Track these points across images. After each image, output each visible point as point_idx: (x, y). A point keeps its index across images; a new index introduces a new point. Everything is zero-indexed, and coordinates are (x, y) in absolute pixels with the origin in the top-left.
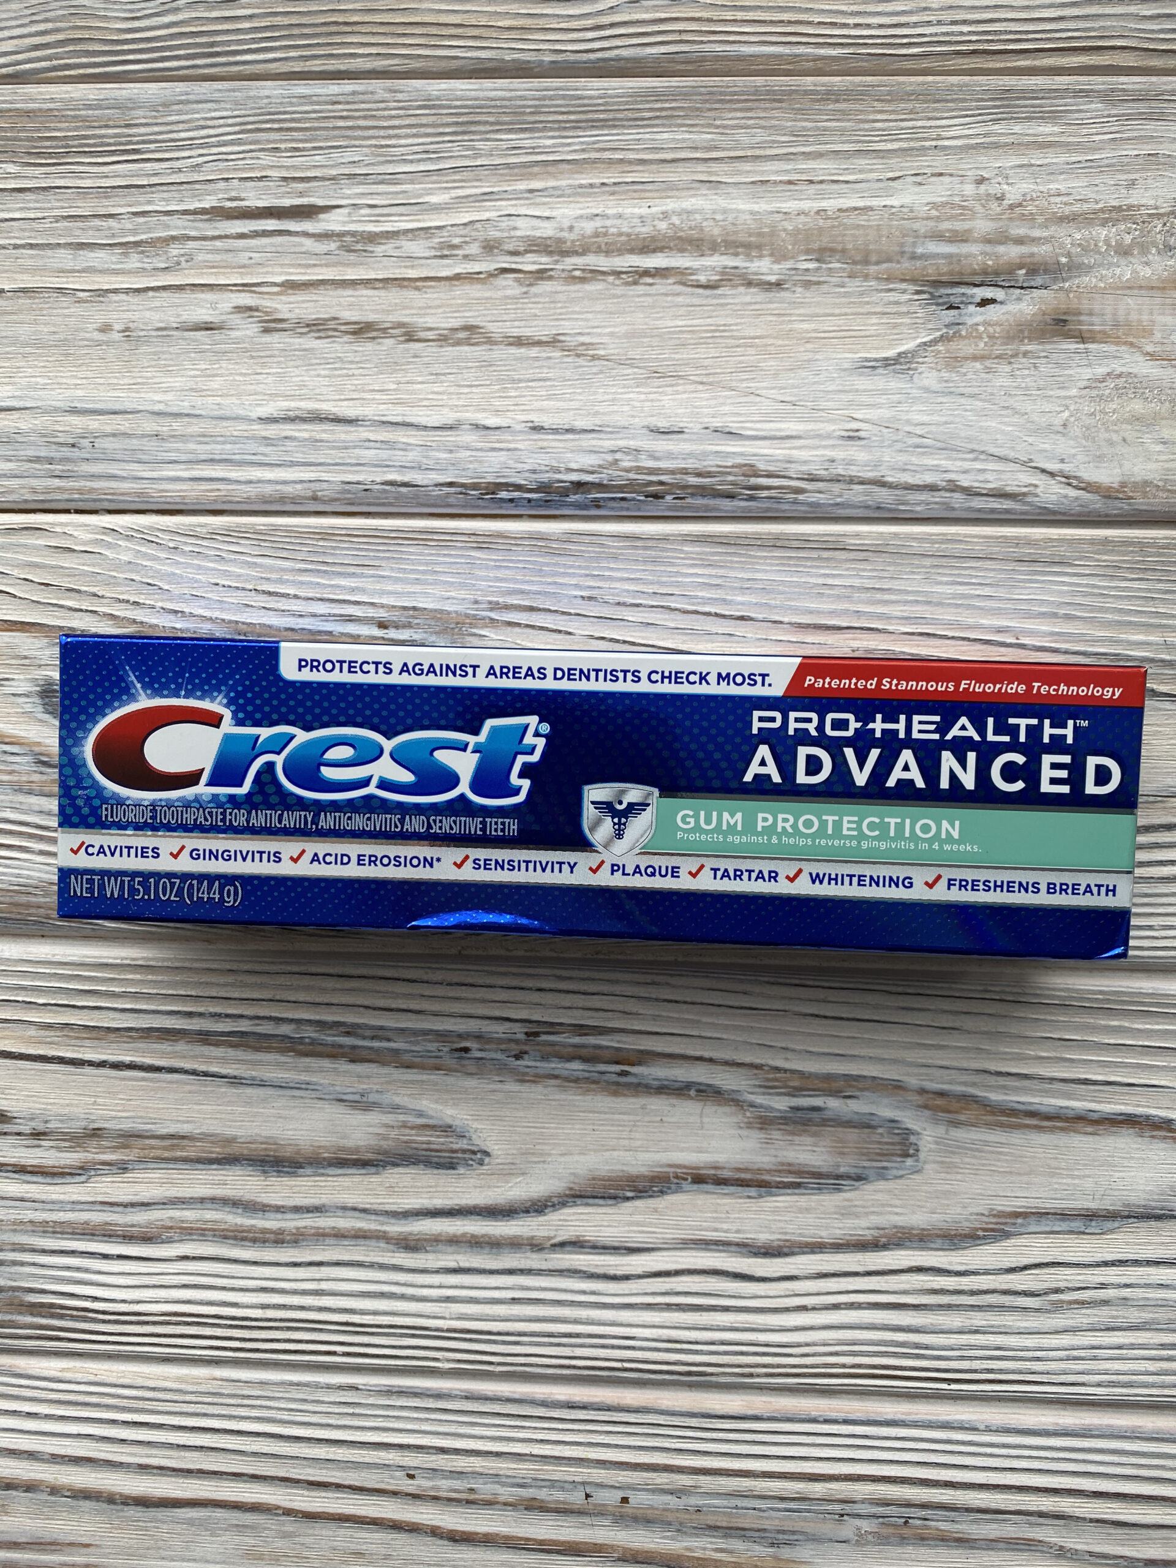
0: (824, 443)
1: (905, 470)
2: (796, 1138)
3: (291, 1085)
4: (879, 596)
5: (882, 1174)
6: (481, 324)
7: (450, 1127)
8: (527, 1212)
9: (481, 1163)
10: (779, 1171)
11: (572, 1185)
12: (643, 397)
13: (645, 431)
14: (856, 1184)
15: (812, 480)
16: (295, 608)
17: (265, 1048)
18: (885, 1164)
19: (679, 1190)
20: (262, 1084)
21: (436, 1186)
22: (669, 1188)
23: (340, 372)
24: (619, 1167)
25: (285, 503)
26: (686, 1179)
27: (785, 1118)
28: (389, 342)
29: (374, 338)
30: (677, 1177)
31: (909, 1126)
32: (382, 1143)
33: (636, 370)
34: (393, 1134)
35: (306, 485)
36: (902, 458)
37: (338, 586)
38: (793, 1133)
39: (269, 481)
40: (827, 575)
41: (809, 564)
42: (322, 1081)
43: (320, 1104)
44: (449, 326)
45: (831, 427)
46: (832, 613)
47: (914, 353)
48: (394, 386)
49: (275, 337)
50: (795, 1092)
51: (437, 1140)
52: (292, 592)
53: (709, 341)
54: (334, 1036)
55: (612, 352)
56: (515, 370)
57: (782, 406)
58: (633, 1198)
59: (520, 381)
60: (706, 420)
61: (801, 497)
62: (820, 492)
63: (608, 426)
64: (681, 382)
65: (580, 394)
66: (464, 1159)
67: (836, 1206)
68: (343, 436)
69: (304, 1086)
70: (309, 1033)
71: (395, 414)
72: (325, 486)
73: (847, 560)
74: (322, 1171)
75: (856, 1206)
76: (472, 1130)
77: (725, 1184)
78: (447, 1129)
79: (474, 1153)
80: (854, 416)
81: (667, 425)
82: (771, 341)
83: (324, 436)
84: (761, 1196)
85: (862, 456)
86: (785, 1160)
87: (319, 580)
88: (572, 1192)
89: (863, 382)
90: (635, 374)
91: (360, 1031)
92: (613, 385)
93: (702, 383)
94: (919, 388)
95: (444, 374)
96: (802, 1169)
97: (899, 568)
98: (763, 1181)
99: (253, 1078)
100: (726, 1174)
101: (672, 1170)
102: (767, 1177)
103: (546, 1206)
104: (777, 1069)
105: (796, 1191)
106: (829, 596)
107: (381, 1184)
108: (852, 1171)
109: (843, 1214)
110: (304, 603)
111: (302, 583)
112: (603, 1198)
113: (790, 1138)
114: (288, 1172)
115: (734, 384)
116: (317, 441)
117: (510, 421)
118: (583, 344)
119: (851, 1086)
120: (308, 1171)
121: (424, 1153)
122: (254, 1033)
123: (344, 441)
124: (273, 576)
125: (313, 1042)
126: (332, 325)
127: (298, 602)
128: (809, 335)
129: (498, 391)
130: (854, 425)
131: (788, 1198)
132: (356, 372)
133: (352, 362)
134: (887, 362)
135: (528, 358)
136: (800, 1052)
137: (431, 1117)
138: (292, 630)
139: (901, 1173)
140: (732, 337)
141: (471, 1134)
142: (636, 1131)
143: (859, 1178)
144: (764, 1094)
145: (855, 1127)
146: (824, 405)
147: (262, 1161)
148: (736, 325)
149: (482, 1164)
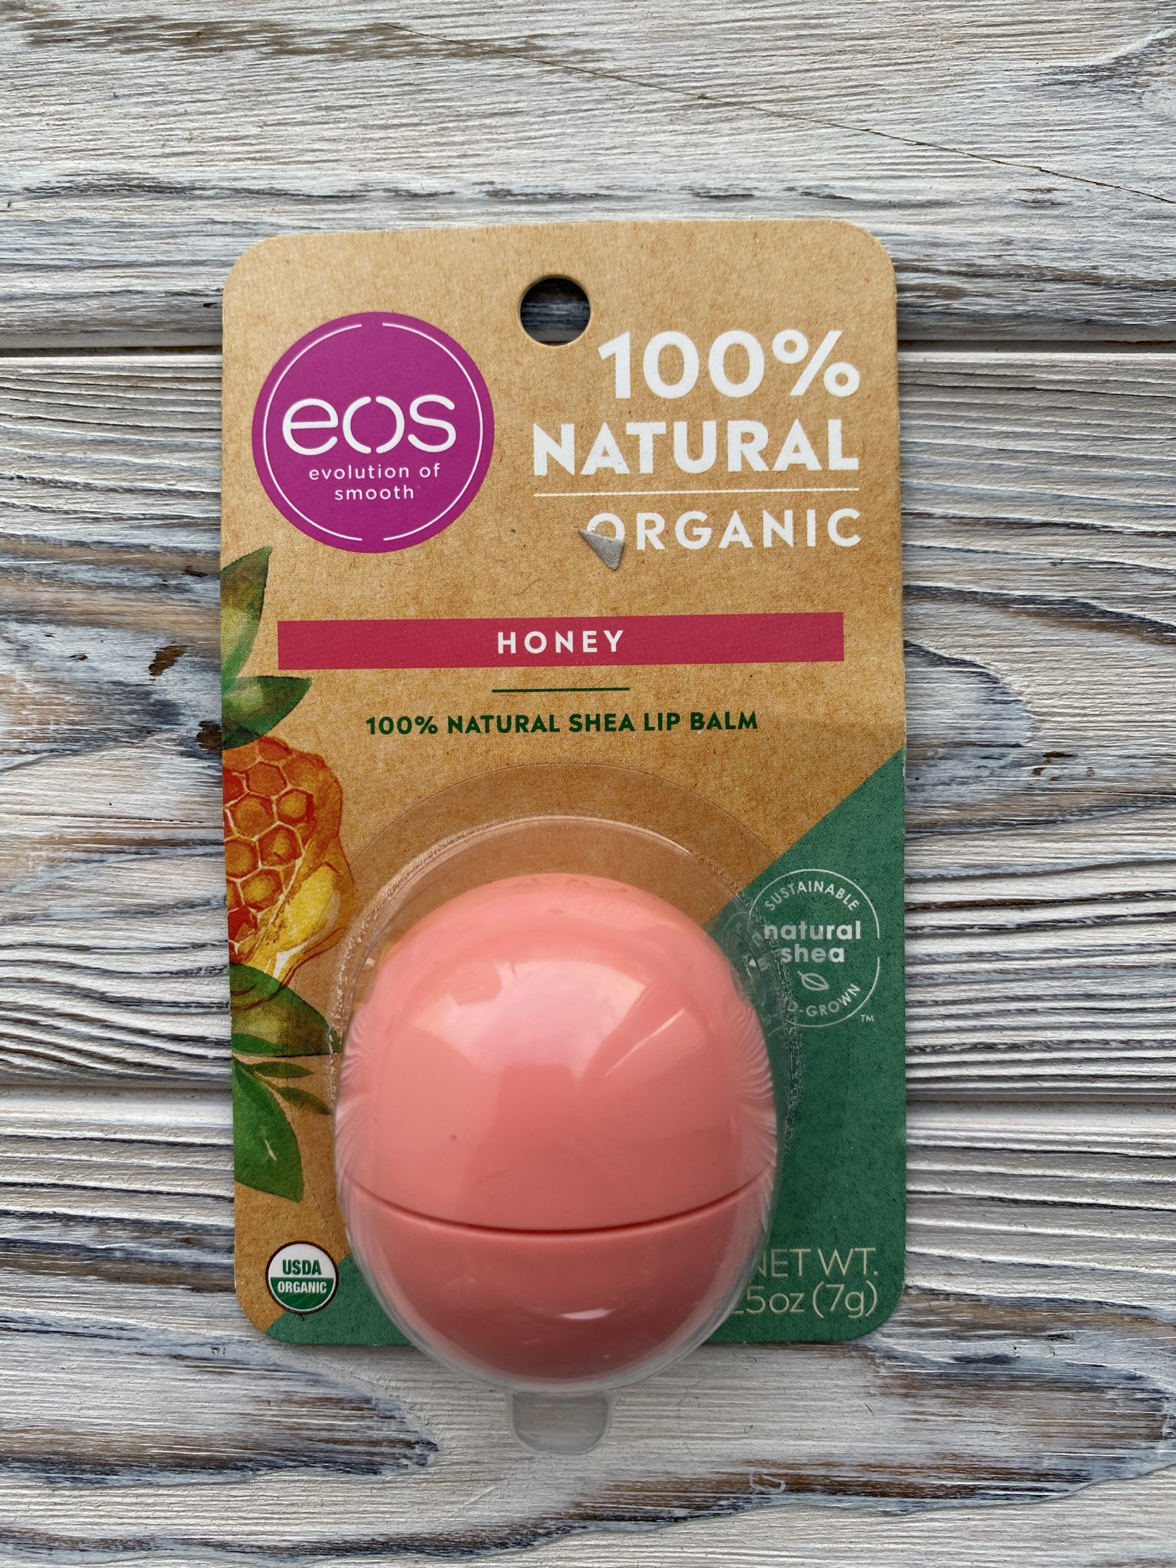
0: (992, 213)
1: (1131, 256)
2: (966, 1411)
3: (94, 1331)
4: (1094, 470)
5: (1115, 1471)
6: (403, 22)
7: (368, 1401)
8: (504, 1545)
9: (422, 1463)
10: (937, 1468)
11: (579, 1499)
12: (681, 139)
13: (685, 195)
14: (1072, 1487)
15: (975, 275)
16: (85, 507)
17: (47, 1267)
18: (1119, 1453)
19: (764, 1502)
20: (43, 1330)
21: (345, 1503)
22: (748, 1501)
23: (162, 109)
24: (659, 1467)
25: (70, 334)
26: (779, 1485)
27: (947, 1375)
28: (245, 56)
29: (221, 50)
30: (761, 1482)
31: (1161, 1386)
32: (251, 1429)
33: (668, 94)
34: (270, 1413)
35: (106, 301)
36: (1129, 236)
37: (159, 467)
38: (960, 1403)
39: (43, 296)
40: (1007, 435)
41: (974, 414)
42: (145, 1325)
43: (142, 1363)
44: (348, 26)
45: (1001, 186)
46: (1016, 500)
47: (1142, 57)
48: (255, 131)
49: (54, 52)
50: (963, 1331)
51: (346, 1424)
52: (80, 479)
53: (791, 43)
54: (165, 1246)
55: (627, 64)
56: (460, 99)
57: (919, 151)
58: (685, 1519)
59: (470, 116)
60: (790, 176)
61: (956, 304)
62: (988, 295)
63: (622, 188)
64: (746, 113)
65: (573, 135)
66: (393, 1456)
67: (1036, 1526)
68: (169, 217)
69: (114, 1333)
70: (122, 1242)
71: (257, 176)
72: (137, 300)
73: (1037, 410)
74: (148, 1478)
75: (1070, 1526)
76: (403, 1406)
77: (845, 1493)
78: (362, 1405)
79: (409, 1445)
80: (1043, 166)
81: (724, 184)
82: (895, 43)
83: (137, 217)
84: (906, 1512)
85: (1056, 233)
86: (947, 1449)
87: (126, 458)
88: (582, 1511)
89: (1054, 111)
90: (666, 101)
91: (208, 1239)
92: (629, 121)
93: (780, 115)
94: (1154, 117)
95: (340, 108)
96: (977, 1464)
97: (1126, 423)
98: (910, 1485)
99: (28, 1320)
100: (845, 1475)
101: (753, 1469)
102: (916, 1479)
103: (536, 1535)
104: (933, 1293)
105: (968, 1502)
106: (1010, 470)
107: (251, 1500)
108: (1064, 1465)
109: (1049, 1540)
110: (102, 498)
111: (98, 464)
112: (634, 1519)
113: (956, 1411)
114: (90, 1481)
115: (837, 115)
116: (124, 225)
117: (453, 183)
118: (576, 52)
119: (1060, 1319)
120: (125, 1478)
121: (323, 1446)
122: (26, 1242)
123: (171, 225)
124: (49, 453)
125: (129, 1257)
126: (149, 29)
127: (91, 496)
128: (963, 31)
129: (433, 134)
130: (1045, 182)
131: (952, 1514)
132: (191, 108)
133: (183, 92)
134: (1096, 74)
135: (483, 78)
136: (971, 1263)
137: (335, 1385)
138: (82, 544)
139: (1147, 1467)
140: (832, 37)
141: (404, 1413)
142: (689, 1405)
143: (1075, 1478)
144: (910, 1336)
145: (1067, 1389)
146: (991, 148)
147: (46, 1462)
148: (838, 15)
149: (423, 1465)
